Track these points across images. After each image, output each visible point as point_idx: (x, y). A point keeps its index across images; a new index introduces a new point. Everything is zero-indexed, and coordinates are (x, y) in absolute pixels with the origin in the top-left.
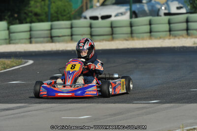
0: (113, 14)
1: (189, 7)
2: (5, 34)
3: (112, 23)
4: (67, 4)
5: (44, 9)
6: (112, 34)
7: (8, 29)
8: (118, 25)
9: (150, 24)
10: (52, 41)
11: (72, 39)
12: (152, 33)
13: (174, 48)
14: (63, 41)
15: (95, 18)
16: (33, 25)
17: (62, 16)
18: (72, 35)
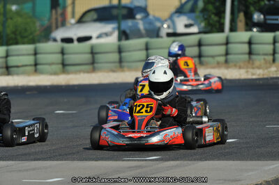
0: (94, 35)
1: (203, 24)
3: (92, 48)
4: (29, 20)
6: (93, 62)
9: (147, 49)
10: (9, 74)
11: (36, 71)
14: (24, 73)
15: (69, 40)
17: (23, 37)
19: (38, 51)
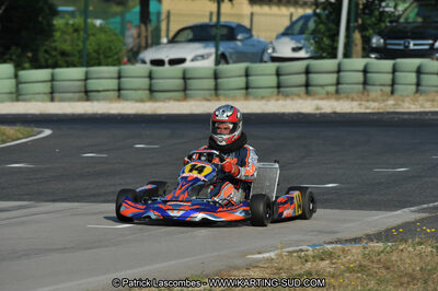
0: (189, 58)
1: (312, 48)
2: (10, 84)
3: (185, 72)
4: (114, 37)
5: (77, 45)
6: (185, 89)
7: (16, 76)
8: (196, 76)
9: (247, 75)
10: (88, 99)
11: (119, 97)
12: (250, 90)
13: (283, 114)
14: (104, 99)
15: (159, 63)
16: (57, 70)
17: (107, 57)
18: (119, 90)
19: (123, 74)
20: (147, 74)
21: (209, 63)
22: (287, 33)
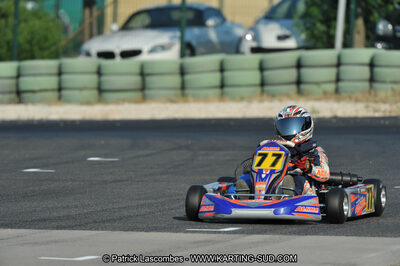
0: (145, 48)
1: (303, 36)
3: (142, 66)
4: (51, 24)
5: (5, 35)
6: (143, 88)
8: (156, 71)
9: (222, 70)
10: (20, 101)
11: (60, 98)
12: (226, 89)
13: (271, 119)
14: (42, 101)
15: (109, 55)
17: (42, 49)
19: (64, 70)
20: (94, 69)
21: (172, 55)
22: (270, 16)
